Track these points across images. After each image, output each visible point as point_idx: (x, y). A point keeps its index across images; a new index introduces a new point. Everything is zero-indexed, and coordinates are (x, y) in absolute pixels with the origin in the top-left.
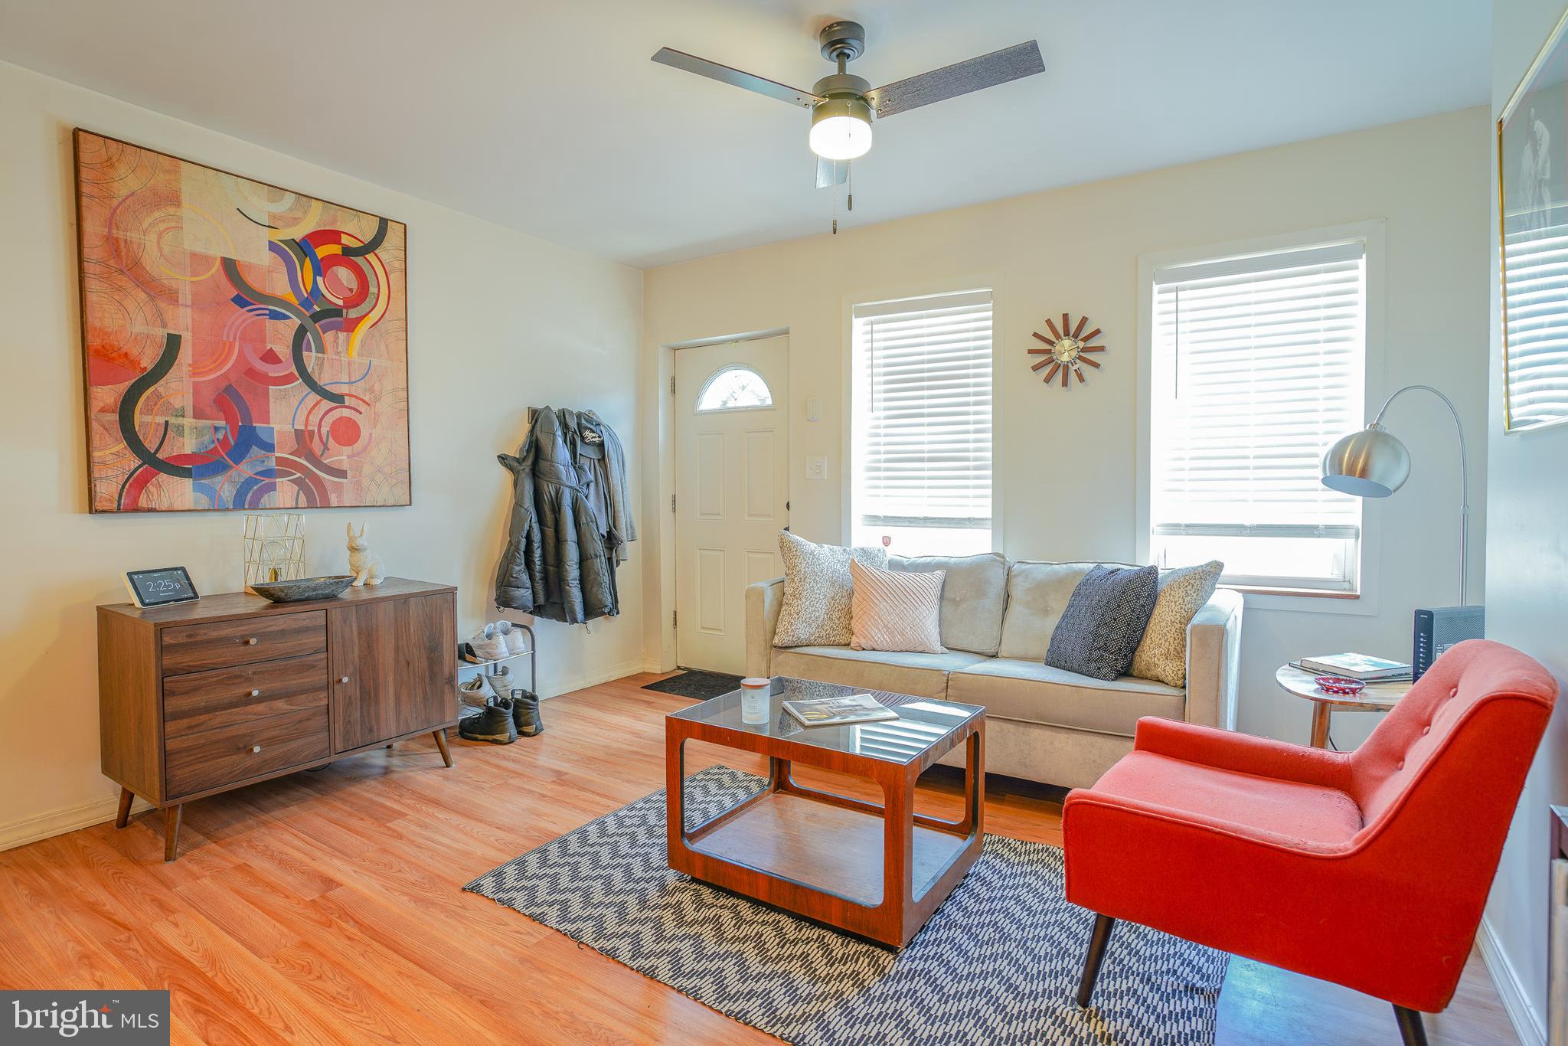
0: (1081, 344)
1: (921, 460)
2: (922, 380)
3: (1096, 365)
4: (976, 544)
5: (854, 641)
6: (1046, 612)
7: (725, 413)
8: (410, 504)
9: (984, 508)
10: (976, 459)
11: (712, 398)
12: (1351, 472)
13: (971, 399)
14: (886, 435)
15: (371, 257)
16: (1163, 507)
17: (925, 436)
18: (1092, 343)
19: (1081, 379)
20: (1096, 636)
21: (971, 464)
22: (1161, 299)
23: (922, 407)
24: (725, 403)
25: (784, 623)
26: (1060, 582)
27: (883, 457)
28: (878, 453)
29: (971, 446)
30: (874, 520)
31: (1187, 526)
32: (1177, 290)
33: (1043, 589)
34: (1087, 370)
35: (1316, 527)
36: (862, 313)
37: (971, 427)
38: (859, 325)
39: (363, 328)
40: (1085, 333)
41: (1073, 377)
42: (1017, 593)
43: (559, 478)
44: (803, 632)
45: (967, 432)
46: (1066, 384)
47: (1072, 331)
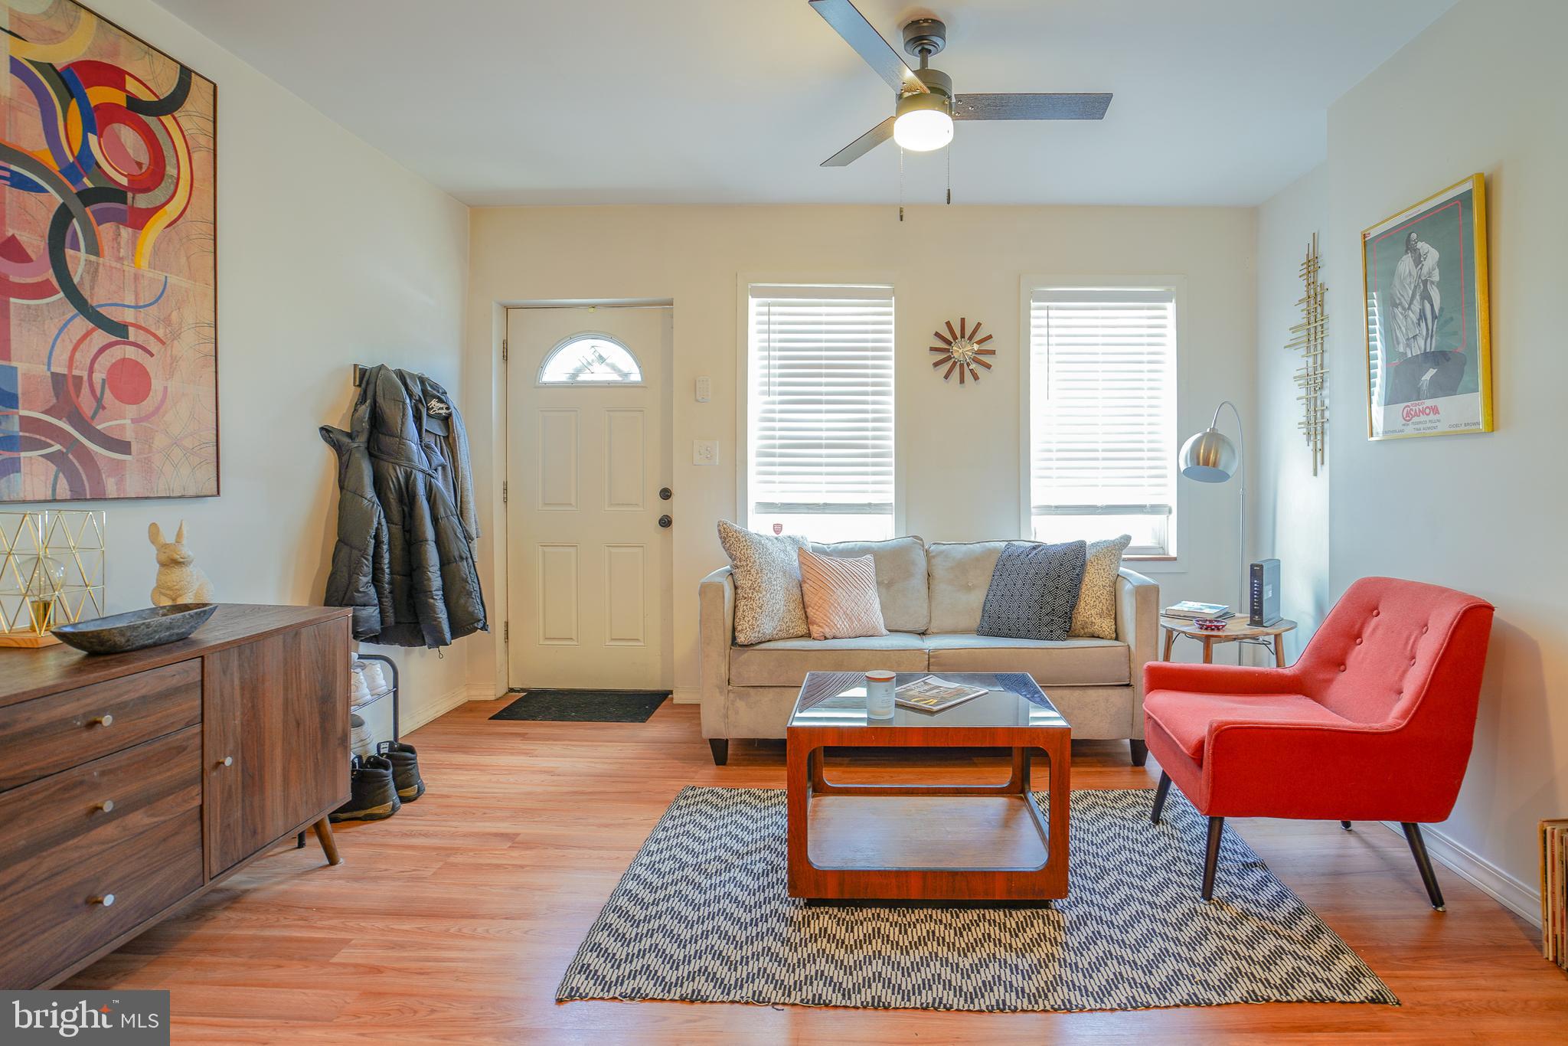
0: (976, 347)
1: (819, 446)
2: (820, 367)
3: (990, 367)
4: (881, 530)
5: (815, 630)
6: (969, 589)
7: (573, 386)
8: (218, 493)
9: (884, 493)
10: (874, 447)
11: (558, 368)
12: (1206, 463)
13: (869, 389)
14: (781, 420)
15: (167, 120)
16: (1040, 492)
17: (824, 423)
18: (986, 346)
19: (976, 377)
20: (1042, 602)
22: (1037, 315)
23: (820, 394)
24: (574, 375)
25: (747, 619)
26: (978, 560)
27: (778, 442)
28: (773, 438)
29: (869, 434)
30: (768, 507)
31: (1056, 507)
32: (1048, 308)
33: (962, 567)
34: (980, 370)
35: (1144, 506)
36: (759, 293)
37: (870, 416)
38: (754, 304)
39: (156, 226)
40: (978, 337)
41: (968, 377)
42: (939, 572)
43: (409, 460)
44: (768, 627)
46: (962, 381)
47: (968, 334)
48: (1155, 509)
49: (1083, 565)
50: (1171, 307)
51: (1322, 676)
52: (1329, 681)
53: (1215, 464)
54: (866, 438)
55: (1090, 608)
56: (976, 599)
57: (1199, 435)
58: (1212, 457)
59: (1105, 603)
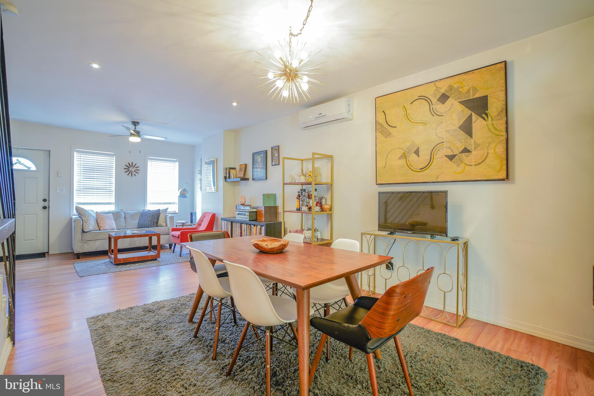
0: (135, 169)
1: (94, 189)
3: (138, 173)
4: (112, 208)
5: (101, 229)
6: (134, 220)
9: (113, 200)
10: (109, 190)
14: (83, 183)
16: (149, 200)
18: (137, 169)
19: (135, 175)
20: (151, 221)
21: (108, 190)
22: (149, 163)
25: (85, 227)
26: (136, 214)
27: (82, 188)
29: (108, 186)
30: (79, 203)
31: (153, 203)
32: (152, 162)
33: (133, 216)
34: (136, 174)
35: (172, 203)
36: (77, 151)
38: (76, 154)
40: (135, 167)
41: (133, 175)
42: (127, 217)
44: (91, 228)
45: (107, 183)
46: (132, 176)
47: (133, 166)
48: (174, 203)
49: (160, 213)
50: (177, 163)
51: (198, 227)
52: (199, 228)
53: (185, 195)
54: (107, 188)
55: (161, 221)
56: (136, 222)
57: (182, 189)
58: (184, 193)
59: (164, 220)
